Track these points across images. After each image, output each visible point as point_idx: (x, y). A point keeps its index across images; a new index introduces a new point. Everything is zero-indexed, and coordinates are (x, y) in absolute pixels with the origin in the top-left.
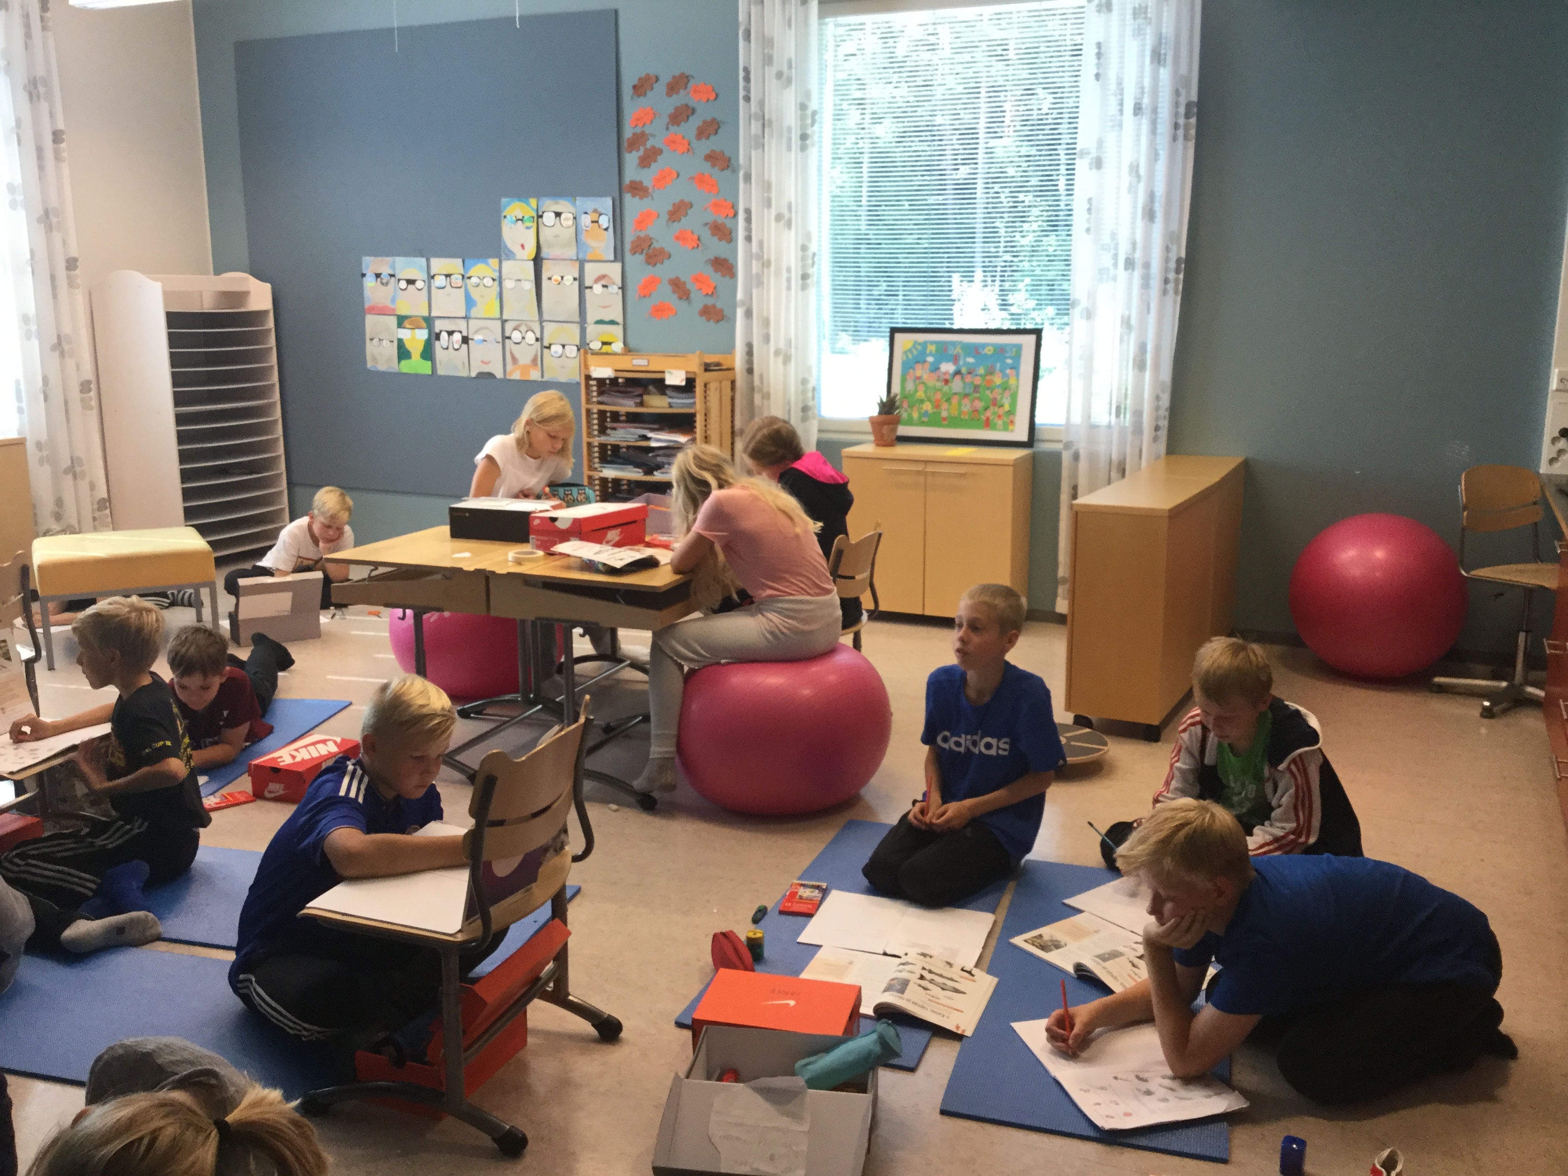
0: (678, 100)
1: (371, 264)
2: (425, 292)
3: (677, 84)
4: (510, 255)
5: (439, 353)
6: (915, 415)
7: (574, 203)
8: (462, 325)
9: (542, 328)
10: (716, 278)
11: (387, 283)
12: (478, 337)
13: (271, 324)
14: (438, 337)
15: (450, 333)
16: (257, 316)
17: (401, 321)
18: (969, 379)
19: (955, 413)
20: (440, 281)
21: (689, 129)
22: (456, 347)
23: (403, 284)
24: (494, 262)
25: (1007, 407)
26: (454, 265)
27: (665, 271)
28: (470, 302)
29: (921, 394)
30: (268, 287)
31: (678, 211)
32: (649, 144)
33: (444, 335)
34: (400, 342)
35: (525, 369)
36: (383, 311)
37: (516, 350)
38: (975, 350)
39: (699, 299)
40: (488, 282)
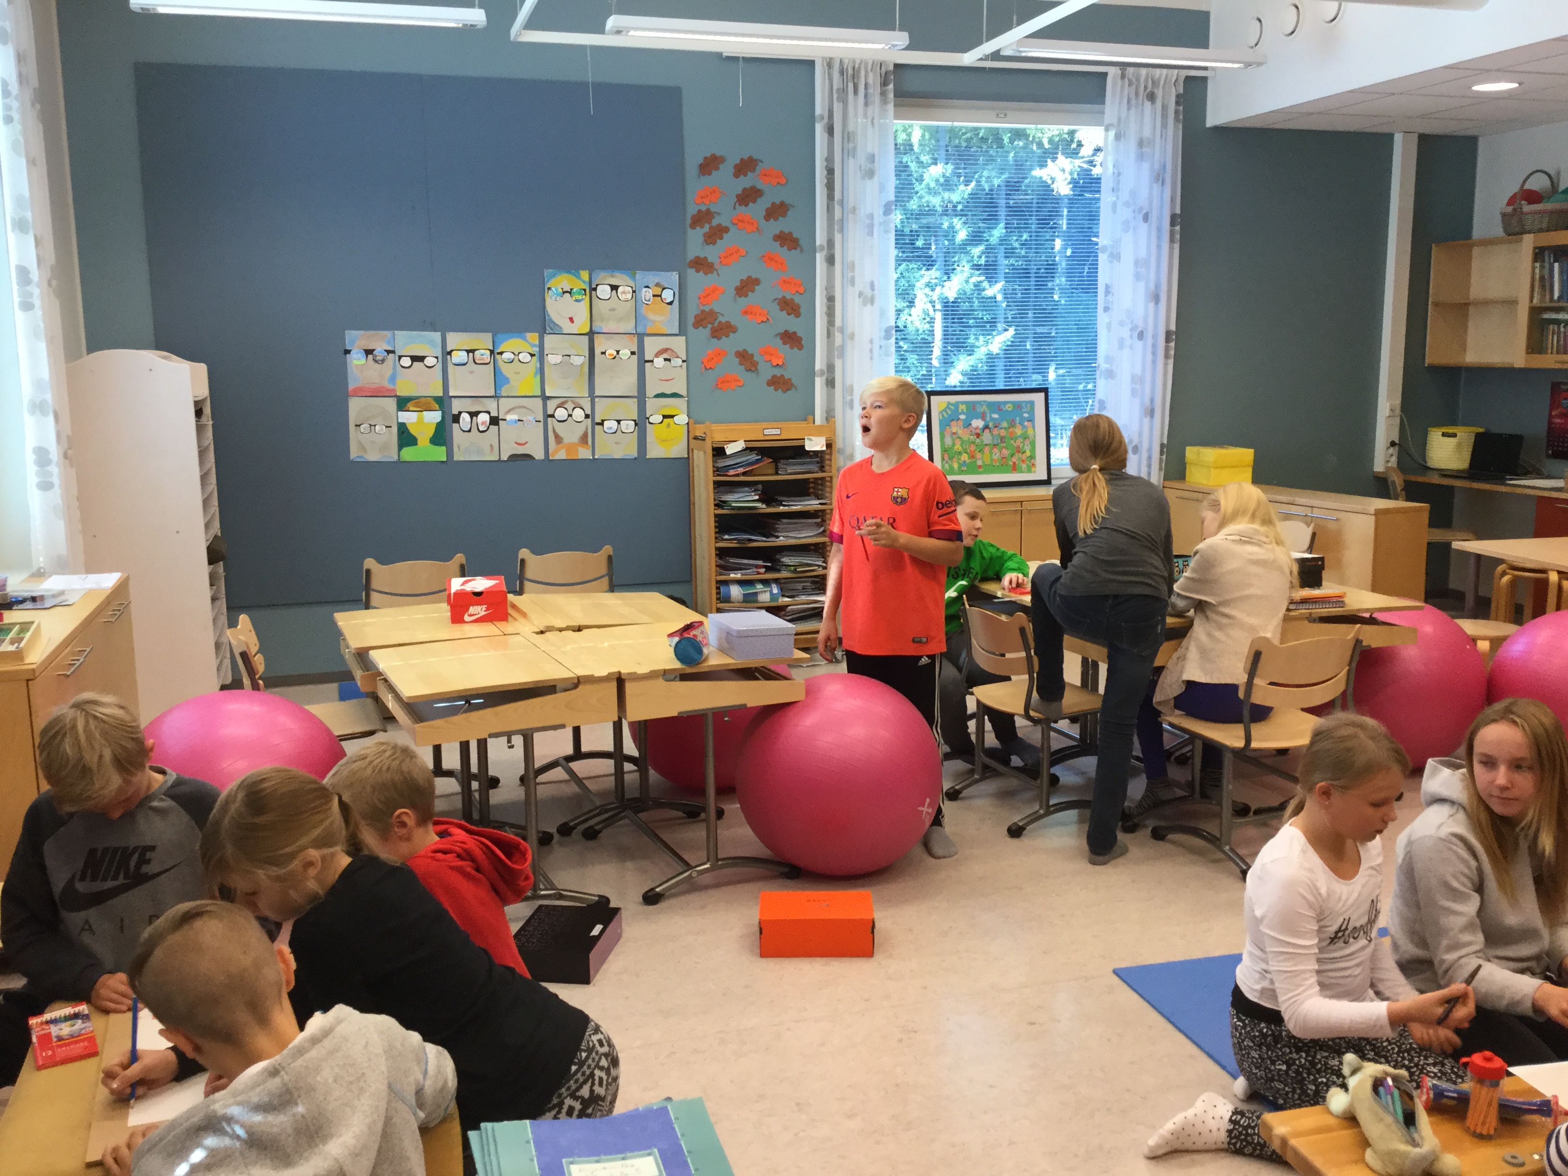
0: (746, 182)
1: (356, 339)
2: (438, 370)
3: (745, 167)
5: (458, 437)
6: (956, 466)
7: (633, 277)
8: (492, 405)
9: (593, 404)
10: (784, 350)
11: (383, 361)
12: (510, 417)
14: (456, 419)
15: (473, 414)
17: (403, 403)
18: (996, 432)
19: (988, 462)
20: (459, 356)
21: (757, 210)
22: (482, 428)
23: (406, 362)
24: (533, 337)
25: (1028, 453)
26: (482, 342)
27: (730, 344)
28: (499, 379)
29: (958, 447)
31: (746, 287)
32: (715, 222)
33: (465, 417)
35: (571, 447)
37: (560, 429)
38: (998, 407)
39: (766, 372)
40: (525, 357)
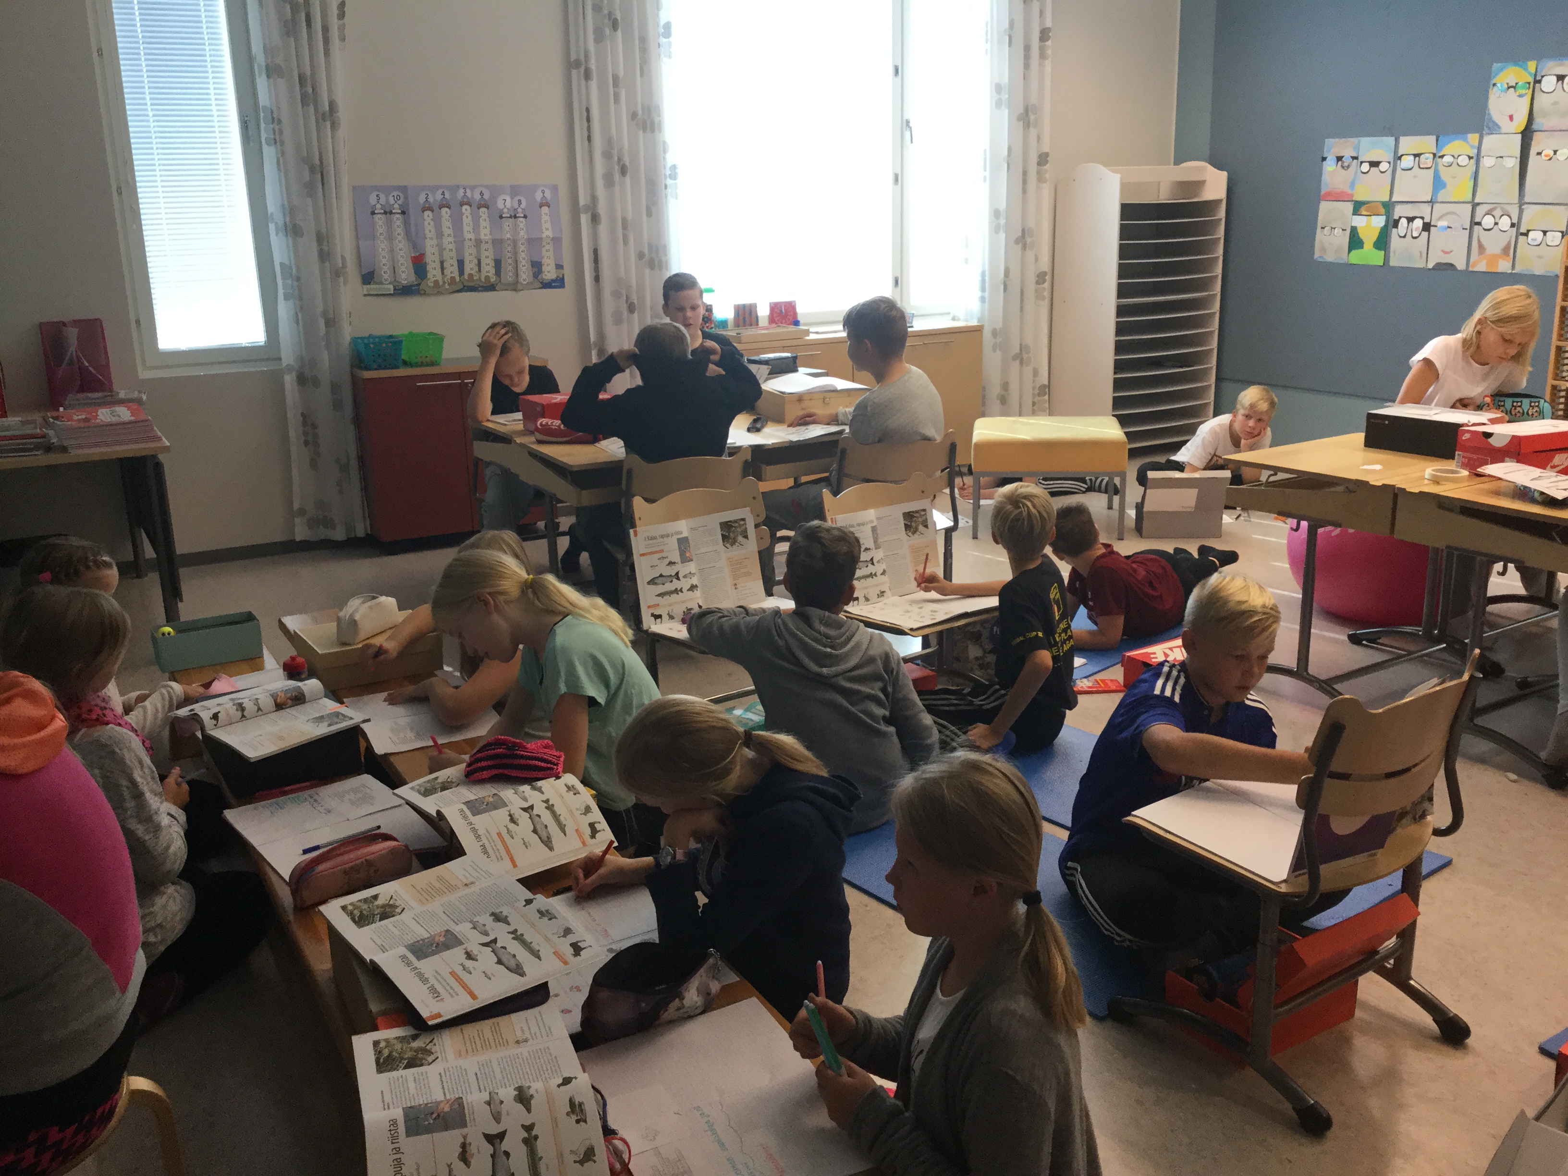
1: (1334, 147)
2: (1389, 174)
4: (1494, 129)
5: (1395, 242)
8: (1425, 210)
9: (1521, 211)
11: (1348, 167)
12: (1442, 223)
13: (1222, 213)
15: (1410, 220)
16: (1209, 206)
17: (1358, 207)
20: (1407, 162)
22: (1415, 234)
24: (1474, 138)
26: (1426, 143)
28: (1438, 184)
30: (1224, 175)
33: (1404, 221)
34: (1354, 230)
35: (1494, 259)
36: (1338, 197)
37: (1485, 238)
40: (1463, 160)
